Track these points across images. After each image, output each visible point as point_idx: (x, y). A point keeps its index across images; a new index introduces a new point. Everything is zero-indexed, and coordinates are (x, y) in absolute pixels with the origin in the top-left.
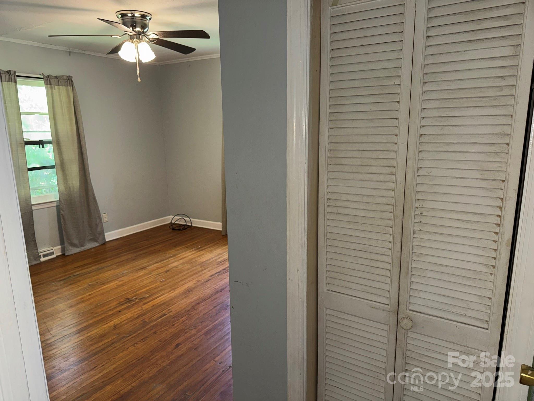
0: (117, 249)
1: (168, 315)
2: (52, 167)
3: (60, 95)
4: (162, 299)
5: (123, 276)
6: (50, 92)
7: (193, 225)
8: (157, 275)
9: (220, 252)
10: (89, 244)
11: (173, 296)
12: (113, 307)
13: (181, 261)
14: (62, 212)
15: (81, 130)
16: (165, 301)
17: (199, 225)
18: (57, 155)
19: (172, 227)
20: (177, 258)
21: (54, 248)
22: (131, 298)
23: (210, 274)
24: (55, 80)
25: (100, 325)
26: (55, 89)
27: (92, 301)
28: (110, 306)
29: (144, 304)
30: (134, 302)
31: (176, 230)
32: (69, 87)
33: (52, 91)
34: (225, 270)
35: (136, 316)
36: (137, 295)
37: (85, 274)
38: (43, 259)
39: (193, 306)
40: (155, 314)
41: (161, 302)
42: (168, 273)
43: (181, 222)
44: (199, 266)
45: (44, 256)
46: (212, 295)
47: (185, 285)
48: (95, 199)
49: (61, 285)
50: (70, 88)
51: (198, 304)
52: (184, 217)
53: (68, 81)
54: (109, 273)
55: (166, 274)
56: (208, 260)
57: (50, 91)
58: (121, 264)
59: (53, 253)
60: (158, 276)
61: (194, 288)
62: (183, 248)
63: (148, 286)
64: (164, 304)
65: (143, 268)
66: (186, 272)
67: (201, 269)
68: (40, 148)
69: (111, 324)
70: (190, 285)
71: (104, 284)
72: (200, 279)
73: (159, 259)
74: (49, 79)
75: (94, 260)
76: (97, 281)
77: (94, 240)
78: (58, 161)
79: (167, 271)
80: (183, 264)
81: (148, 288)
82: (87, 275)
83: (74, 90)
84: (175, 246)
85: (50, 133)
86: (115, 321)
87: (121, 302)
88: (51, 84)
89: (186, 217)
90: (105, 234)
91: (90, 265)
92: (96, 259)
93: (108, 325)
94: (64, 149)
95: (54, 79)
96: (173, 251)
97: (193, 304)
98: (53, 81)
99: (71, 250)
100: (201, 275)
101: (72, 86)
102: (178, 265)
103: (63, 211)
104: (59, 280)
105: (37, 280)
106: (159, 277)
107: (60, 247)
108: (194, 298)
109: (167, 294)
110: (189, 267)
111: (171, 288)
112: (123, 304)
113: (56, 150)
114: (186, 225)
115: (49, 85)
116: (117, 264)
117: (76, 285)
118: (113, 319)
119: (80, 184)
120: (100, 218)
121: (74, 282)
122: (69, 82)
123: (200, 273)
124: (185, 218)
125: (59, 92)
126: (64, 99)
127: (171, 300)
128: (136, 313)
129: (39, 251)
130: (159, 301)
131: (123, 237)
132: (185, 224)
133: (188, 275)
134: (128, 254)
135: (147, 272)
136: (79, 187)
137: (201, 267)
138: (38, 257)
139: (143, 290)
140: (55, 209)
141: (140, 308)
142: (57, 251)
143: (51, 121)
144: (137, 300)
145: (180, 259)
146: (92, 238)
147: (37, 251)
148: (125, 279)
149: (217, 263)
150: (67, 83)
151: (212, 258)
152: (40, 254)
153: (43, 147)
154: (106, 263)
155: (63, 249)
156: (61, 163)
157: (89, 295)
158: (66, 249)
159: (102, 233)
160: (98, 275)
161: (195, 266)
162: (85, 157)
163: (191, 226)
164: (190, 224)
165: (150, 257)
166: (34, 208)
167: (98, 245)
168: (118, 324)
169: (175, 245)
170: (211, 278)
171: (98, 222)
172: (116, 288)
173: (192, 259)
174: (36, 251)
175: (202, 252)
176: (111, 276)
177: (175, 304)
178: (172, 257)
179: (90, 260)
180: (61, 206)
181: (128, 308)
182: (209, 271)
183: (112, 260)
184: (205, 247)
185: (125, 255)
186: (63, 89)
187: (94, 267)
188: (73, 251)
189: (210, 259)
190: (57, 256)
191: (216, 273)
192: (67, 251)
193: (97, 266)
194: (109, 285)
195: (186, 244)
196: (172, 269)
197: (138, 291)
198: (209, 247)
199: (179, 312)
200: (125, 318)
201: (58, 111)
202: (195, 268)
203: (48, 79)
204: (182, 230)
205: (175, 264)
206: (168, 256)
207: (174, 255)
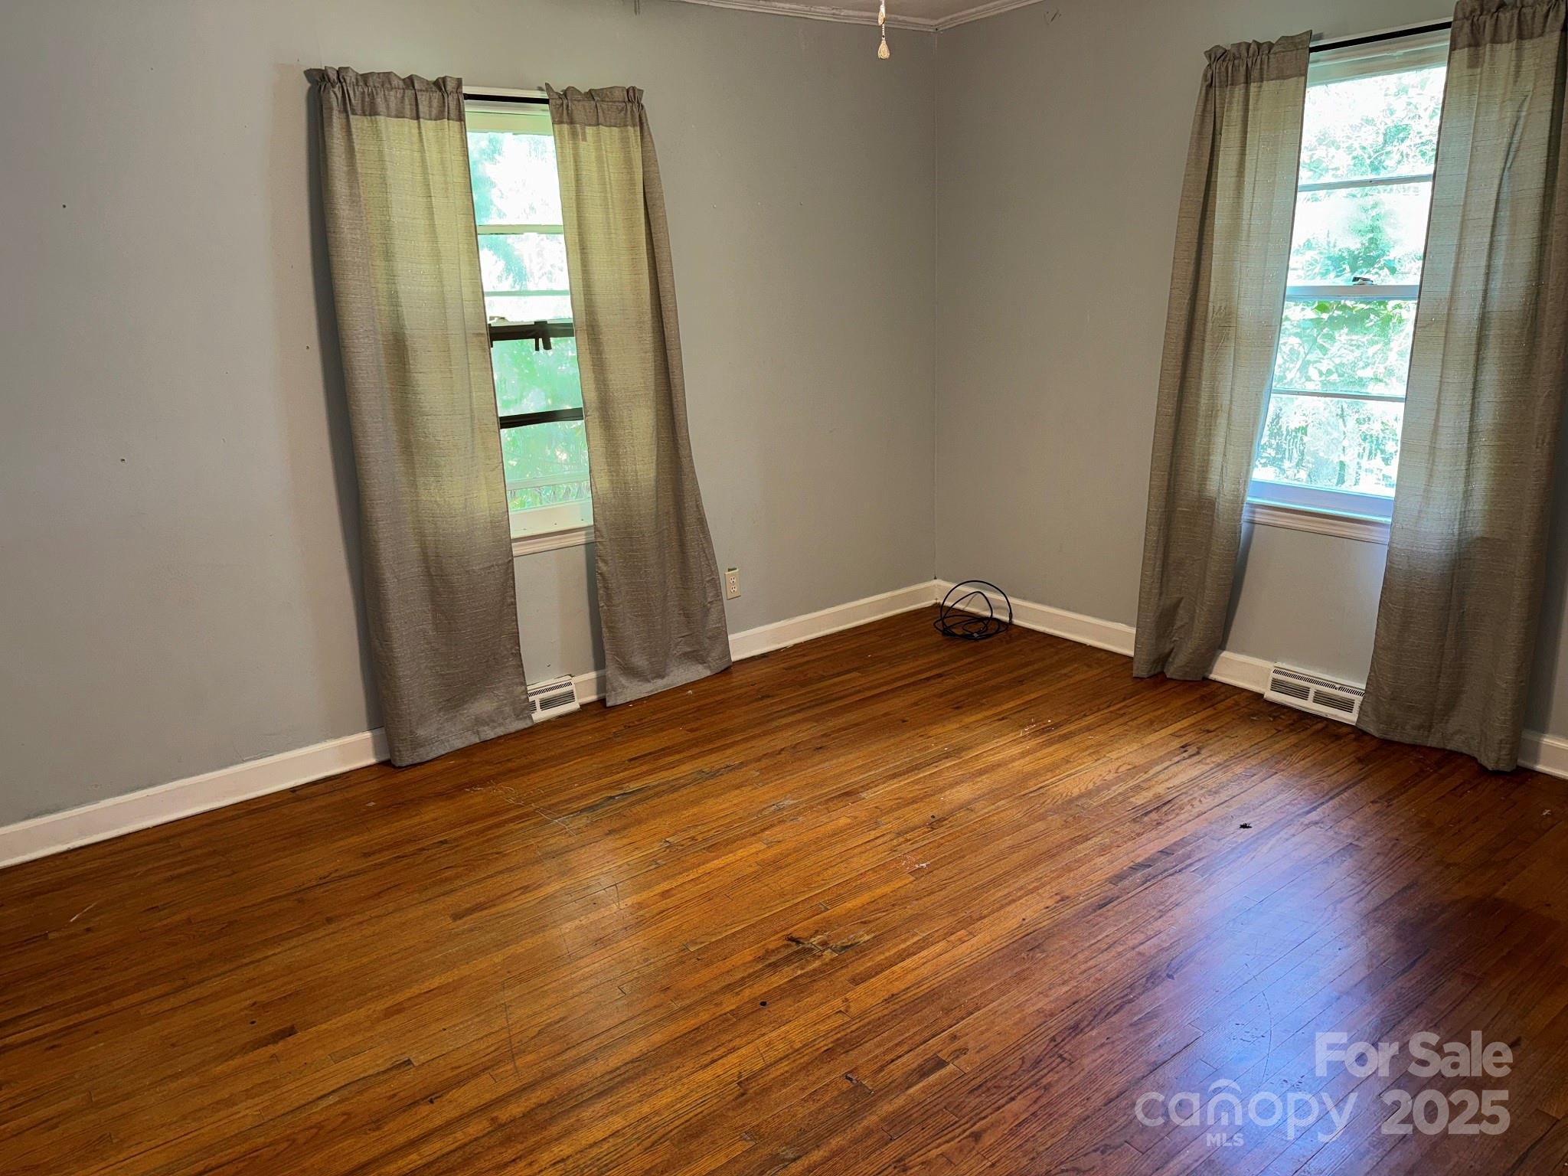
0: (763, 698)
1: (951, 1067)
2: (575, 414)
3: (600, 159)
4: (925, 971)
5: (781, 822)
6: (569, 152)
7: (1016, 621)
8: (899, 834)
9: (1139, 760)
10: (681, 670)
11: (968, 961)
12: (739, 976)
13: (985, 782)
14: (601, 564)
15: (664, 285)
16: (934, 983)
17: (1037, 623)
18: (591, 375)
19: (943, 624)
20: (966, 762)
21: (574, 680)
22: (807, 939)
23: (1111, 870)
24: (586, 104)
25: (689, 1066)
26: (584, 139)
27: (669, 924)
28: (728, 964)
29: (857, 981)
30: (817, 964)
31: (954, 634)
32: (630, 129)
33: (576, 148)
34: (1171, 858)
35: (824, 1044)
36: (828, 924)
37: (657, 795)
38: (540, 715)
39: (1053, 1039)
40: (900, 1050)
41: (919, 984)
42: (942, 832)
43: (974, 606)
44: (1056, 820)
45: (546, 704)
46: (1131, 987)
47: (1008, 909)
48: (702, 521)
49: (579, 831)
50: (633, 133)
51: (1076, 1029)
52: (986, 589)
53: (629, 105)
54: (734, 798)
55: (932, 837)
56: (1089, 794)
57: (568, 145)
58: (775, 764)
59: (569, 697)
60: (901, 839)
61: (1049, 935)
62: (987, 718)
63: (869, 887)
64: (932, 996)
65: (847, 794)
66: (1008, 841)
67: (1066, 834)
68: (537, 349)
69: (730, 1066)
70: (1029, 911)
71: (715, 847)
72: (1067, 885)
73: (903, 759)
74: (565, 102)
75: (691, 735)
76: (692, 833)
77: (696, 656)
78: (592, 396)
79: (934, 823)
80: (993, 795)
81: (865, 897)
82: (665, 798)
83: (647, 139)
84: (958, 707)
85: (569, 297)
86: (743, 1051)
87: (769, 953)
88: (572, 122)
89: (991, 591)
90: (730, 637)
91: (677, 757)
92: (697, 729)
93: (720, 1071)
94: (611, 355)
95: (581, 103)
96: (949, 731)
97: (1054, 1026)
98: (580, 110)
99: (624, 687)
100: (1068, 869)
101: (641, 124)
102: (975, 800)
103: (605, 562)
104: (575, 806)
105: (511, 801)
106: (907, 847)
107: (593, 675)
108: (1054, 994)
109: (942, 945)
110: (1016, 814)
111: (953, 912)
112: (774, 966)
113: (587, 357)
114: (992, 619)
115: (567, 123)
116: (764, 763)
117: (625, 841)
118: (737, 1042)
119: (658, 473)
120: (715, 583)
121: (624, 821)
122: (632, 111)
123: (1067, 857)
124: (987, 594)
125: (598, 149)
126: (614, 174)
127: (959, 981)
128: (823, 1028)
129: (529, 688)
130: (911, 978)
131: (786, 649)
132: (988, 614)
133: (1018, 857)
134: (799, 722)
135: (862, 815)
136: (653, 483)
137: (1066, 825)
138: (526, 708)
139: (849, 905)
140: (581, 554)
141: (838, 1003)
142: (583, 688)
143: (570, 255)
144: (828, 955)
145: (981, 772)
146: (689, 650)
147: (523, 688)
148: (786, 836)
149: (1134, 816)
150: (626, 114)
151: (1107, 786)
152: (531, 699)
153: (547, 346)
154: (729, 751)
155: (602, 684)
156: (601, 402)
157: (665, 894)
158: (609, 687)
159: (720, 637)
160: (695, 802)
161: (1042, 818)
162: (676, 380)
163: (1011, 622)
164: (1006, 619)
165: (874, 748)
166: (517, 550)
167: (708, 673)
168: (754, 1076)
169: (959, 704)
170: (1115, 890)
171: (709, 600)
172: (756, 877)
173: (1027, 777)
174: (521, 689)
175: (1061, 751)
176: (741, 814)
177: (978, 1009)
178: (948, 756)
179: (679, 735)
180: (601, 547)
181: (796, 989)
182: (1103, 850)
183: (746, 740)
184: (1072, 727)
185: (789, 725)
186: (610, 135)
187: (687, 768)
188: (631, 691)
189: (1098, 790)
190: (582, 706)
191: (1135, 868)
192: (613, 693)
193: (700, 764)
194: (731, 858)
195: (1000, 704)
196: (952, 813)
197: (833, 903)
198: (1088, 729)
199: (996, 1062)
200: (782, 1048)
201: (595, 215)
202: (1040, 826)
203: (562, 104)
204: (976, 640)
205: (963, 793)
206: (935, 749)
207: (957, 751)
